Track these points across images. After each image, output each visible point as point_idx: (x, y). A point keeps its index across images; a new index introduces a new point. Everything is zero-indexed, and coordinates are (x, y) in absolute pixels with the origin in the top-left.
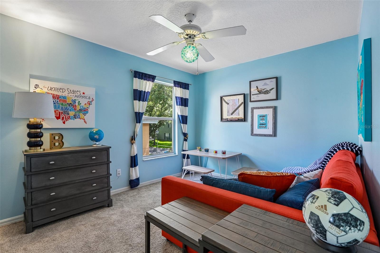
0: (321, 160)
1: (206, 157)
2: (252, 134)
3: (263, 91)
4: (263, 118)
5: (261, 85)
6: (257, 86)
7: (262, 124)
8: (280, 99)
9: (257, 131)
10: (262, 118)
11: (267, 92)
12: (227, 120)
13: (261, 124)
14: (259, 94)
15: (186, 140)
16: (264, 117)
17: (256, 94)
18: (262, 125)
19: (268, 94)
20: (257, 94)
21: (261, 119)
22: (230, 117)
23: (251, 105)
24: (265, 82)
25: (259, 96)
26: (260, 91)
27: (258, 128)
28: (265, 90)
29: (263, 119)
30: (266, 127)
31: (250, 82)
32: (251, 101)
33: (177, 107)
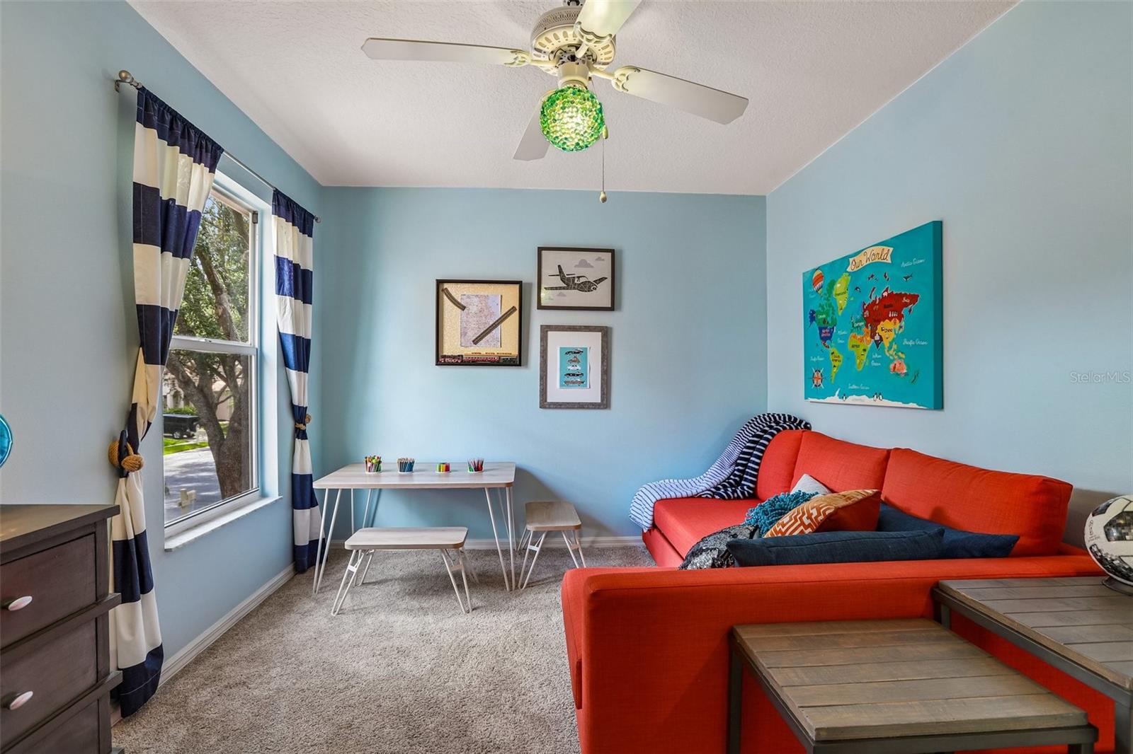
0: (734, 457)
1: (373, 490)
2: (544, 404)
3: (576, 282)
4: (575, 357)
5: (570, 263)
6: (559, 266)
7: (574, 375)
8: (620, 308)
9: (557, 392)
10: (572, 356)
11: (587, 287)
12: (461, 361)
13: (569, 374)
14: (564, 288)
15: (300, 434)
16: (578, 355)
17: (556, 288)
18: (573, 378)
19: (589, 291)
20: (560, 288)
21: (571, 361)
22: (469, 351)
23: (538, 319)
24: (582, 258)
25: (564, 295)
26: (568, 279)
27: (561, 386)
28: (582, 280)
29: (574, 361)
30: (583, 383)
31: (540, 250)
32: (540, 307)
33: (280, 301)
